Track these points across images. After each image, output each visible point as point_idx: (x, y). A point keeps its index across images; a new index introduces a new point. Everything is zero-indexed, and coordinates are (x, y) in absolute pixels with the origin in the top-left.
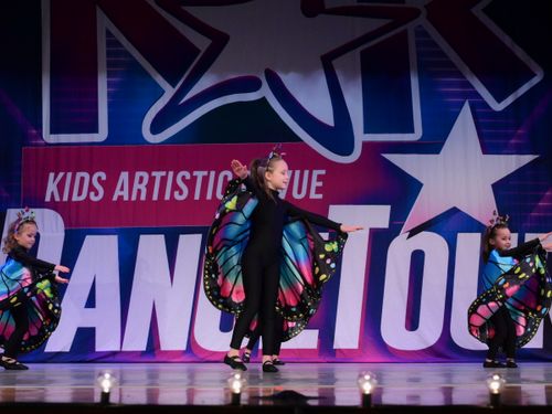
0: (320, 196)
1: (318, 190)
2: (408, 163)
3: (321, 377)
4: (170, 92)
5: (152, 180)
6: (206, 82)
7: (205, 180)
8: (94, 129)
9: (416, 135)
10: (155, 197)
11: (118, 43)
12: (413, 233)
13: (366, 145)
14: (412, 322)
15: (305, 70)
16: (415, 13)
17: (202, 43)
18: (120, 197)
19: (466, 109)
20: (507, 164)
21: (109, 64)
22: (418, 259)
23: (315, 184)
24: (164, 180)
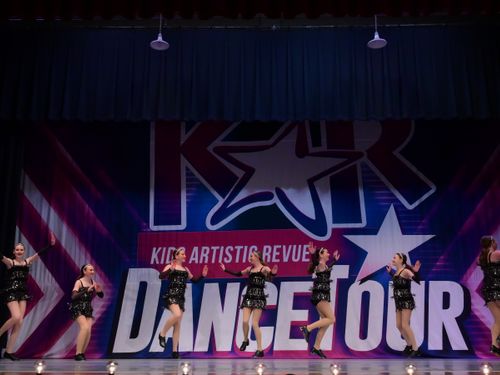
0: (308, 260)
1: (307, 257)
2: (359, 240)
3: (310, 366)
4: (221, 201)
5: (211, 251)
6: (242, 195)
7: (242, 251)
8: (179, 222)
9: (363, 224)
10: (213, 261)
11: (192, 174)
12: (363, 281)
13: (334, 230)
14: (363, 334)
15: (299, 188)
16: (360, 155)
17: (240, 173)
18: (193, 262)
19: (392, 208)
20: (417, 241)
21: (188, 186)
22: (366, 296)
23: (305, 253)
24: (218, 251)
